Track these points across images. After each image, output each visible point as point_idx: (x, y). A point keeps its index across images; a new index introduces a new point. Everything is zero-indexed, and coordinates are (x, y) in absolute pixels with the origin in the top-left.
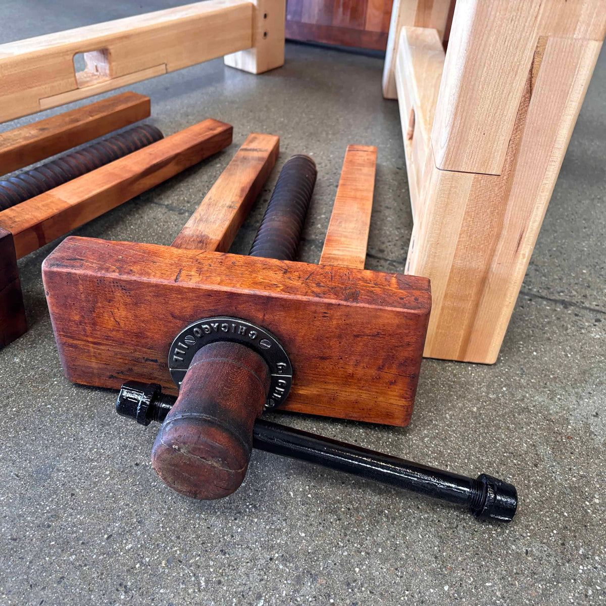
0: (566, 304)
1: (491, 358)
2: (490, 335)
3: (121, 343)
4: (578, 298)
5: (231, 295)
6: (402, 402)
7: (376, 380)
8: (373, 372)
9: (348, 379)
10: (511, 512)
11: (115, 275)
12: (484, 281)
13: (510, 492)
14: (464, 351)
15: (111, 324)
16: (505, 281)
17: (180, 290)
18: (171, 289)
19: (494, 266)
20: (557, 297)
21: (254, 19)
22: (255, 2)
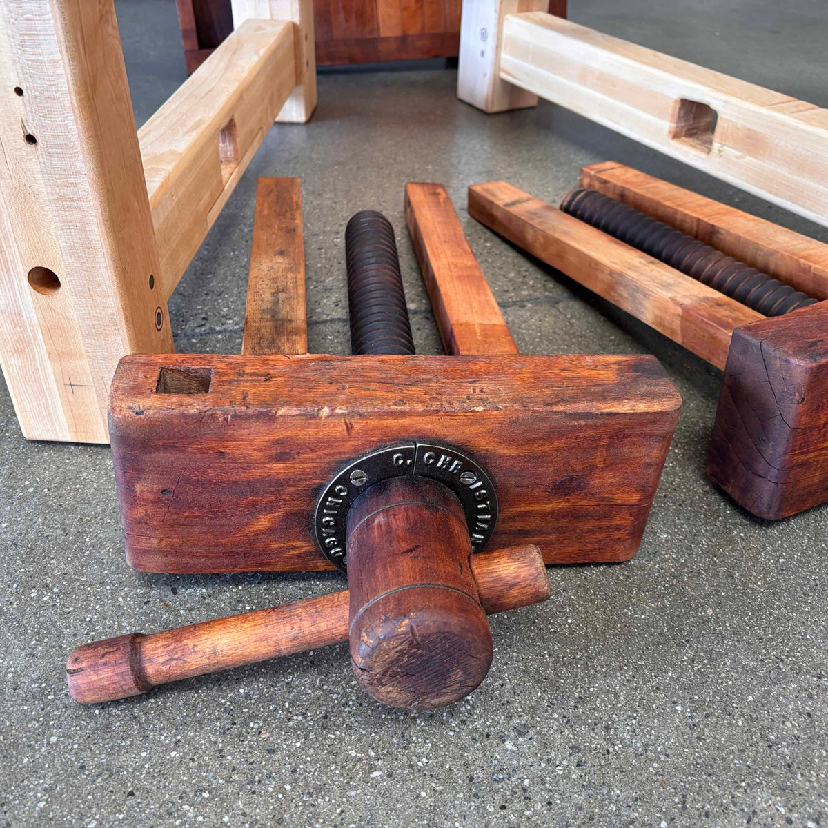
21: (297, 44)
22: (297, 20)
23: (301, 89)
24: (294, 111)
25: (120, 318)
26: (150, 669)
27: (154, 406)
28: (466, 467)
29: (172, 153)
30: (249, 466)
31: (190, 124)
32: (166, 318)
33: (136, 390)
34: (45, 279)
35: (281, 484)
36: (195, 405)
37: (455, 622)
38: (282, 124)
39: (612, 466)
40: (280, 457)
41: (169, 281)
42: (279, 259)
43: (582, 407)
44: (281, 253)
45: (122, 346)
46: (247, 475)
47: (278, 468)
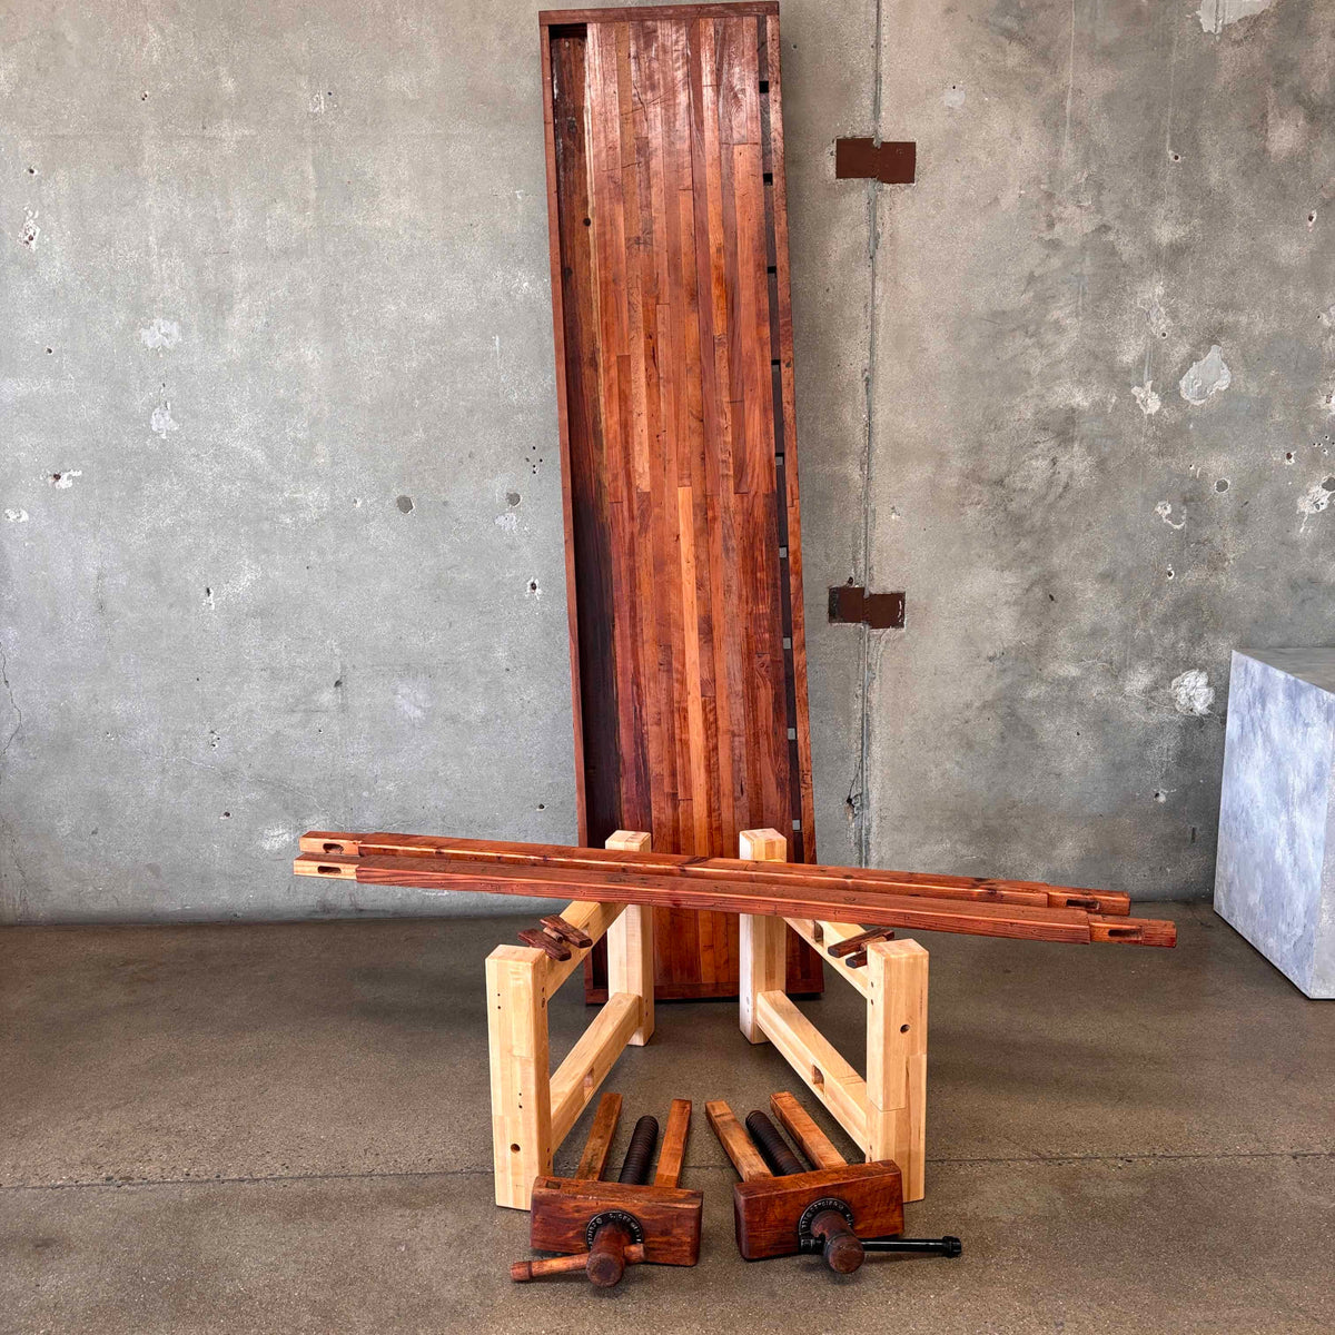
0: (942, 1161)
1: (922, 1197)
2: (918, 1184)
3: (776, 1227)
4: (947, 1156)
5: (824, 1188)
6: (900, 1219)
7: (887, 1211)
8: (886, 1208)
9: (875, 1215)
10: (959, 1247)
11: (775, 1193)
12: (909, 1155)
13: (957, 1240)
14: (909, 1197)
15: (773, 1218)
16: (918, 1154)
17: (803, 1192)
18: (800, 1192)
19: (912, 1148)
20: (935, 1159)
21: (640, 1006)
22: (641, 995)
23: (642, 1029)
24: (638, 1040)
25: (537, 1163)
26: (533, 1270)
27: (544, 1191)
28: (632, 1221)
29: (563, 1092)
30: (567, 1214)
31: (573, 1075)
32: (551, 1165)
33: (540, 1186)
34: (516, 1148)
35: (576, 1220)
36: (555, 1192)
37: (611, 1257)
38: (631, 1046)
39: (679, 1226)
40: (578, 1211)
41: (554, 1148)
42: (599, 1140)
43: (668, 1204)
44: (601, 1137)
45: (536, 1172)
46: (566, 1216)
47: (576, 1215)
